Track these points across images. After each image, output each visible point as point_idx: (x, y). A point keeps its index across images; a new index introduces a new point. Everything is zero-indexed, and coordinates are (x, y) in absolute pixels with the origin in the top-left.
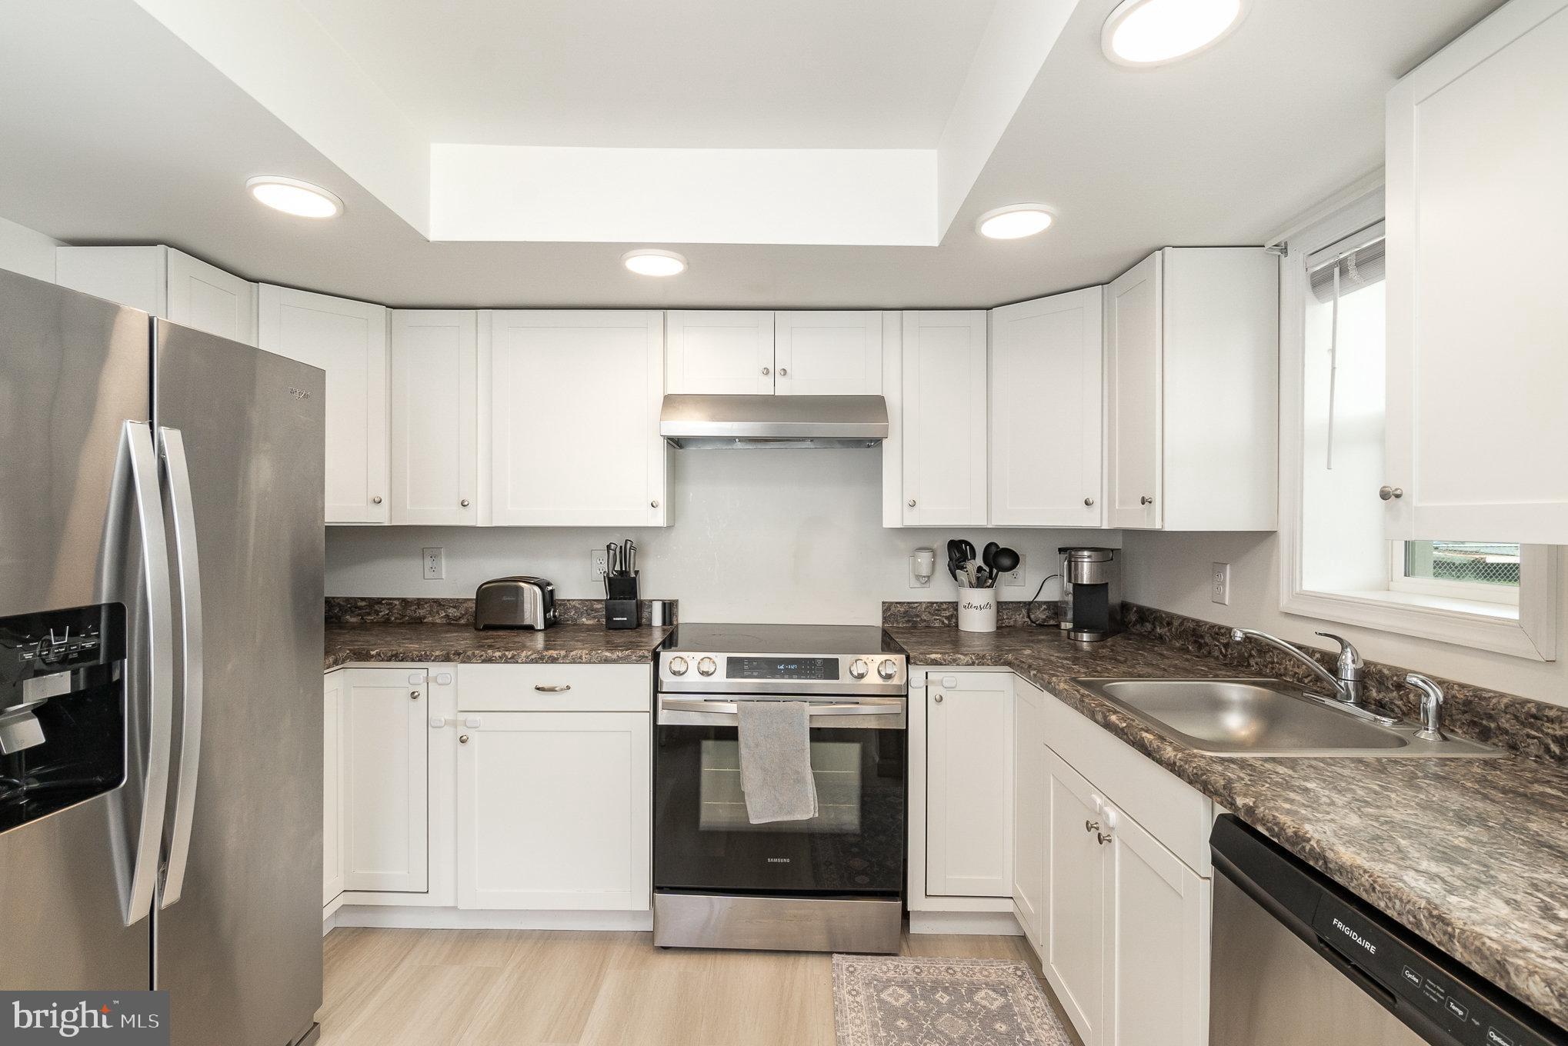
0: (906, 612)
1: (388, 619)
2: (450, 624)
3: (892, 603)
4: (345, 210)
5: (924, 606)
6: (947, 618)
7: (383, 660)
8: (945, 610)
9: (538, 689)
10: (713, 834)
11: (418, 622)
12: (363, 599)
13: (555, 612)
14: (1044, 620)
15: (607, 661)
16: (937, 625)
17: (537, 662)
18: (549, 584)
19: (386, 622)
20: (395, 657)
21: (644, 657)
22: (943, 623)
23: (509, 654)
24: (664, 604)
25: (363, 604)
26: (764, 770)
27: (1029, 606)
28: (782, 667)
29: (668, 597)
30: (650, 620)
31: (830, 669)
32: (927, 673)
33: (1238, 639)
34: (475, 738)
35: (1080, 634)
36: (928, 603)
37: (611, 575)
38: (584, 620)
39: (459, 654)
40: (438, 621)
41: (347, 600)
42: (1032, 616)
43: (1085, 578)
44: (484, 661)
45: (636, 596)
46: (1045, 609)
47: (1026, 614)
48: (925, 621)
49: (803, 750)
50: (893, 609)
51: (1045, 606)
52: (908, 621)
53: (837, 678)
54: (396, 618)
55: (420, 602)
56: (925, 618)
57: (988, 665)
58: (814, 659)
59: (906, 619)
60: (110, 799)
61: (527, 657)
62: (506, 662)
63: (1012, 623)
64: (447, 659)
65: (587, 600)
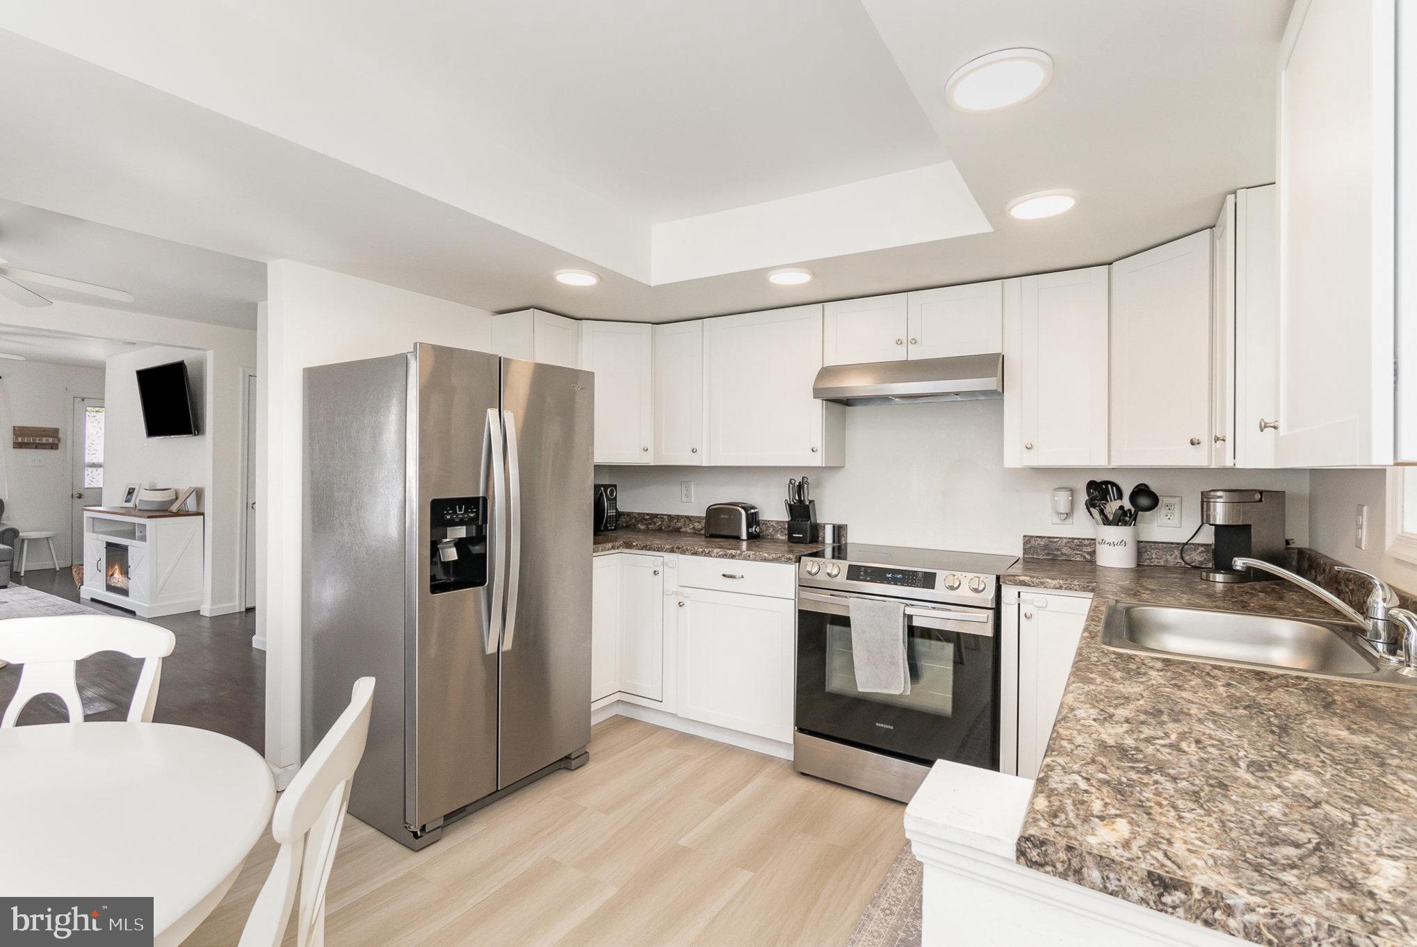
0: (1046, 546)
1: (661, 528)
2: (695, 533)
3: (1032, 537)
4: (601, 279)
5: (1065, 541)
6: (1089, 553)
7: (639, 549)
8: (1086, 546)
9: (724, 575)
10: (836, 697)
11: (678, 530)
12: (648, 514)
13: (755, 528)
14: (1202, 562)
15: (765, 560)
16: (1078, 559)
17: (723, 557)
18: (753, 508)
19: (660, 530)
20: (645, 548)
21: (790, 559)
22: (1085, 557)
23: (707, 551)
24: (834, 527)
25: (648, 517)
26: (869, 651)
27: (1183, 547)
28: (890, 576)
29: (838, 522)
30: (824, 538)
31: (928, 580)
32: (1019, 593)
33: (1238, 568)
34: (687, 603)
35: (1211, 574)
36: (1070, 538)
37: (792, 503)
38: (779, 536)
39: (679, 548)
40: (689, 531)
41: (639, 514)
42: (1187, 558)
43: (1220, 520)
44: (693, 554)
45: (809, 518)
46: (1202, 552)
47: (1179, 556)
48: (1065, 554)
49: (898, 640)
50: (1033, 541)
51: (1202, 549)
52: (1048, 554)
53: (934, 588)
54: (665, 528)
55: (678, 518)
56: (1066, 552)
57: (1076, 590)
58: (916, 572)
59: (1046, 552)
60: (481, 590)
61: (717, 553)
62: (705, 556)
63: (1162, 563)
64: (672, 551)
65: (781, 522)
